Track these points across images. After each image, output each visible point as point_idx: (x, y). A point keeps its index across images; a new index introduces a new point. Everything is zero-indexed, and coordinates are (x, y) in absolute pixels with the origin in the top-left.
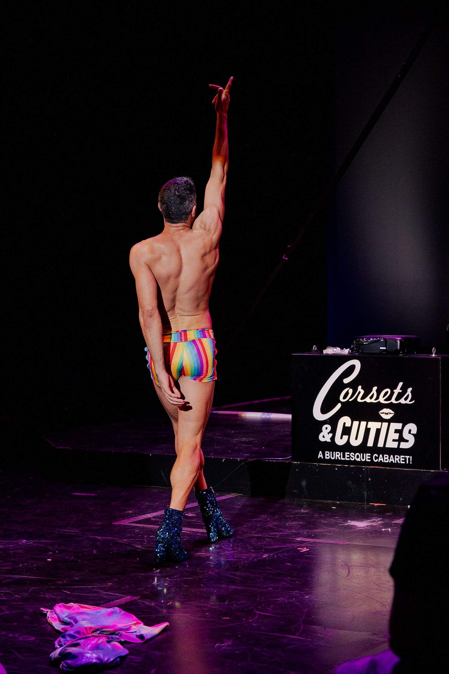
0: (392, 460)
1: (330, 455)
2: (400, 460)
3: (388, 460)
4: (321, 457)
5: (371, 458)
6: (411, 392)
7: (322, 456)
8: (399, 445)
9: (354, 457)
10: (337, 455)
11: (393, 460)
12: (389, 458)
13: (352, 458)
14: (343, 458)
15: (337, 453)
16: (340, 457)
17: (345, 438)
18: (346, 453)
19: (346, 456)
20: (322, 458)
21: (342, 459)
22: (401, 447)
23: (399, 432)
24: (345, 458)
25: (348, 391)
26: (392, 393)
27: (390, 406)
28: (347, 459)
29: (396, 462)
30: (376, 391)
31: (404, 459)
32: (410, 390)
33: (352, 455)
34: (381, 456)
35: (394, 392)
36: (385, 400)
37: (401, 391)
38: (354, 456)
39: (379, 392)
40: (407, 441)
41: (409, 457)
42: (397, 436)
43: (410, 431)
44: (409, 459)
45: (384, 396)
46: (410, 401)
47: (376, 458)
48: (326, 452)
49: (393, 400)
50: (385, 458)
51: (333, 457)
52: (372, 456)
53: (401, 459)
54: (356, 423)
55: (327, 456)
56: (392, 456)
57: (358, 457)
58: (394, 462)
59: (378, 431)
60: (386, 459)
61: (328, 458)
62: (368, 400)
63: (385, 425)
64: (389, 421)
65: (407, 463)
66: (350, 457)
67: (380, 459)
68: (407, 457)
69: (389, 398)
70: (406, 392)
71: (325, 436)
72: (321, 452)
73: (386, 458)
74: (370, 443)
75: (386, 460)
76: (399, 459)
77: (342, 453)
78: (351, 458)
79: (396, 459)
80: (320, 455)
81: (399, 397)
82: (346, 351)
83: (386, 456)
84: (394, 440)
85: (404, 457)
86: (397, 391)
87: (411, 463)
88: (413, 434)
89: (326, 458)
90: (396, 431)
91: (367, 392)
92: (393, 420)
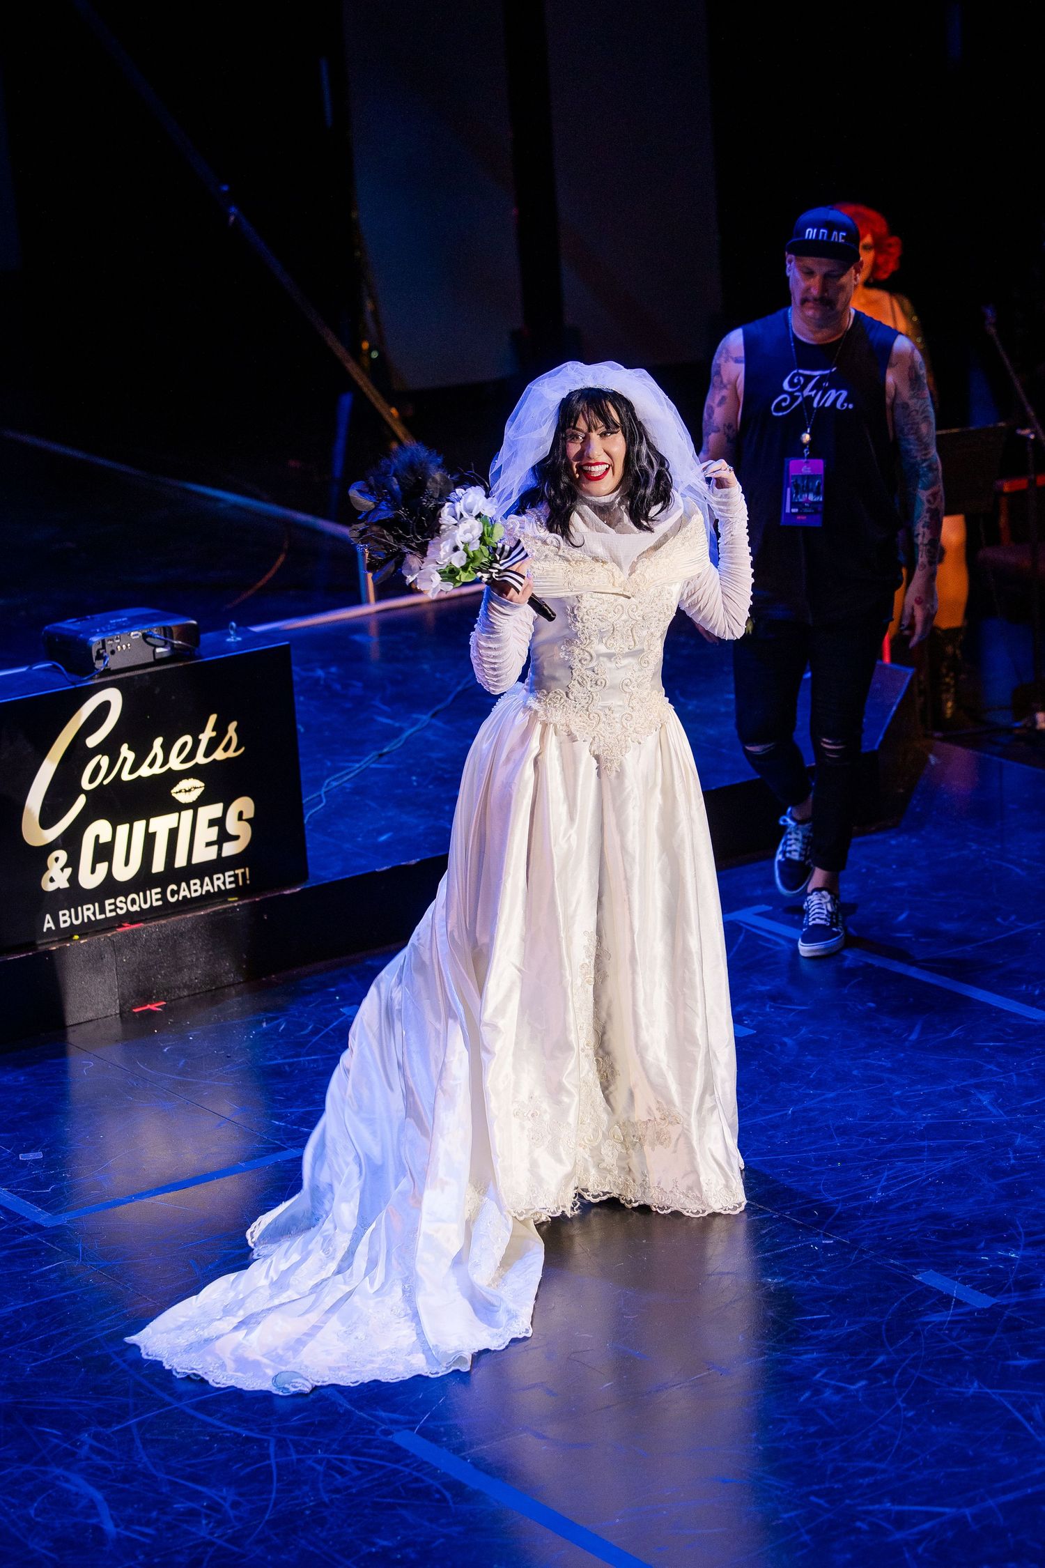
0: (208, 887)
1: (70, 917)
2: (224, 883)
3: (199, 889)
4: (49, 929)
5: (164, 898)
6: (237, 730)
7: (52, 925)
8: (220, 850)
9: (124, 905)
10: (86, 913)
11: (210, 888)
12: (202, 886)
13: (121, 909)
14: (100, 914)
15: (85, 907)
16: (94, 913)
17: (102, 868)
18: (107, 902)
19: (108, 908)
20: (53, 928)
21: (99, 917)
22: (224, 854)
23: (219, 822)
24: (105, 914)
25: (99, 762)
26: (197, 743)
27: (195, 772)
28: (109, 915)
29: (216, 890)
30: (162, 746)
31: (232, 879)
32: (233, 726)
33: (121, 902)
34: (184, 885)
35: (200, 740)
36: (183, 762)
37: (214, 734)
38: (126, 903)
39: (167, 749)
40: (236, 838)
41: (242, 870)
42: (213, 833)
43: (241, 814)
44: (244, 874)
45: (179, 755)
46: (235, 751)
47: (173, 893)
48: (61, 913)
49: (200, 759)
50: (193, 888)
51: (77, 918)
52: (163, 893)
53: (228, 880)
54: (123, 829)
55: (65, 922)
56: (207, 880)
57: (133, 902)
58: (212, 891)
59: (173, 834)
60: (195, 889)
61: (67, 924)
62: (145, 771)
63: (187, 815)
64: (194, 806)
65: (241, 883)
66: (116, 907)
67: (182, 894)
68: (239, 872)
69: (191, 756)
70: (226, 732)
71: (54, 878)
72: (48, 917)
73: (196, 887)
74: (158, 866)
75: (196, 891)
76: (223, 881)
77: (97, 905)
78: (118, 910)
79: (216, 883)
80: (48, 924)
81: (211, 749)
83: (195, 884)
84: (209, 844)
85: (231, 873)
86: (205, 737)
87: (248, 882)
88: (248, 820)
89: (63, 925)
91: (142, 753)
92: (203, 800)
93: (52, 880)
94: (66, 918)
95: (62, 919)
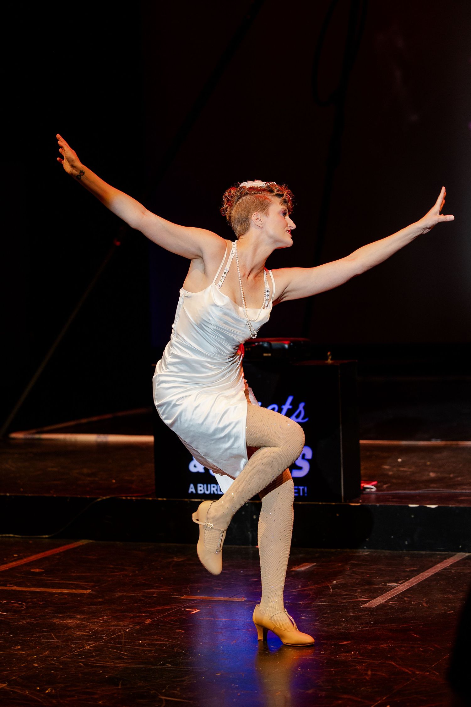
1: (204, 488)
4: (192, 492)
6: (304, 408)
7: (194, 490)
10: (213, 489)
15: (212, 485)
16: (217, 490)
20: (194, 492)
32: (302, 406)
35: (283, 409)
37: (290, 407)
40: (300, 468)
41: (303, 487)
44: (303, 490)
46: (303, 419)
48: (199, 485)
51: (207, 490)
55: (201, 490)
61: (202, 492)
65: (301, 494)
68: (301, 488)
70: (298, 407)
71: (196, 466)
72: (192, 486)
80: (192, 489)
86: (286, 407)
87: (306, 495)
88: (308, 460)
89: (199, 492)
93: (195, 466)
94: (202, 488)
95: (199, 489)
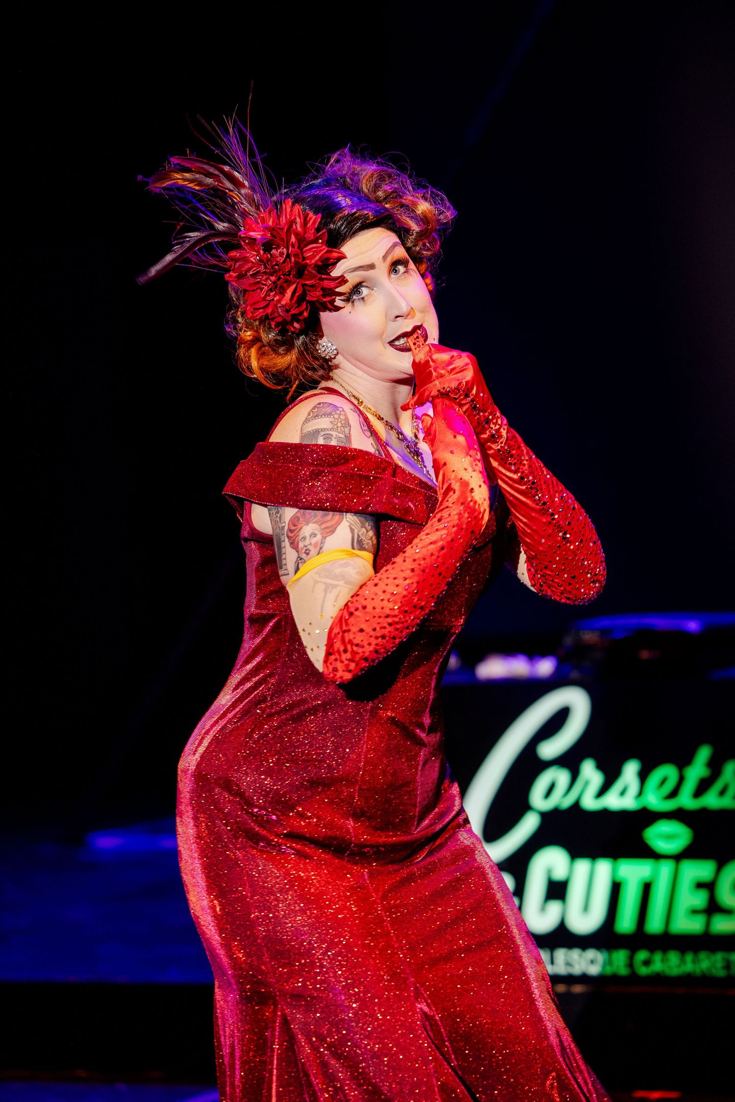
0: (690, 966)
2: (713, 967)
3: (679, 966)
5: (631, 964)
8: (708, 924)
9: (580, 962)
12: (683, 963)
17: (555, 908)
18: (559, 953)
22: (714, 929)
23: (709, 886)
24: (556, 966)
25: (556, 777)
26: (681, 780)
27: (679, 815)
28: (560, 969)
29: (701, 972)
30: (638, 772)
32: (729, 768)
33: (576, 957)
34: (658, 956)
35: (688, 775)
36: (663, 799)
37: (706, 772)
38: (582, 960)
39: (643, 776)
40: (730, 912)
42: (700, 899)
45: (659, 789)
47: (644, 963)
49: (686, 800)
52: (631, 958)
53: (718, 964)
54: (583, 866)
56: (689, 956)
57: (592, 961)
58: (696, 973)
59: (647, 888)
60: (672, 964)
62: (614, 801)
63: (666, 868)
64: (678, 858)
66: (570, 962)
67: (655, 966)
69: (673, 794)
70: (722, 773)
73: (674, 962)
74: (626, 923)
81: (702, 788)
82: (545, 667)
83: (673, 957)
84: (695, 912)
85: (723, 956)
86: (697, 770)
90: (700, 885)
91: (611, 776)
92: (689, 853)
